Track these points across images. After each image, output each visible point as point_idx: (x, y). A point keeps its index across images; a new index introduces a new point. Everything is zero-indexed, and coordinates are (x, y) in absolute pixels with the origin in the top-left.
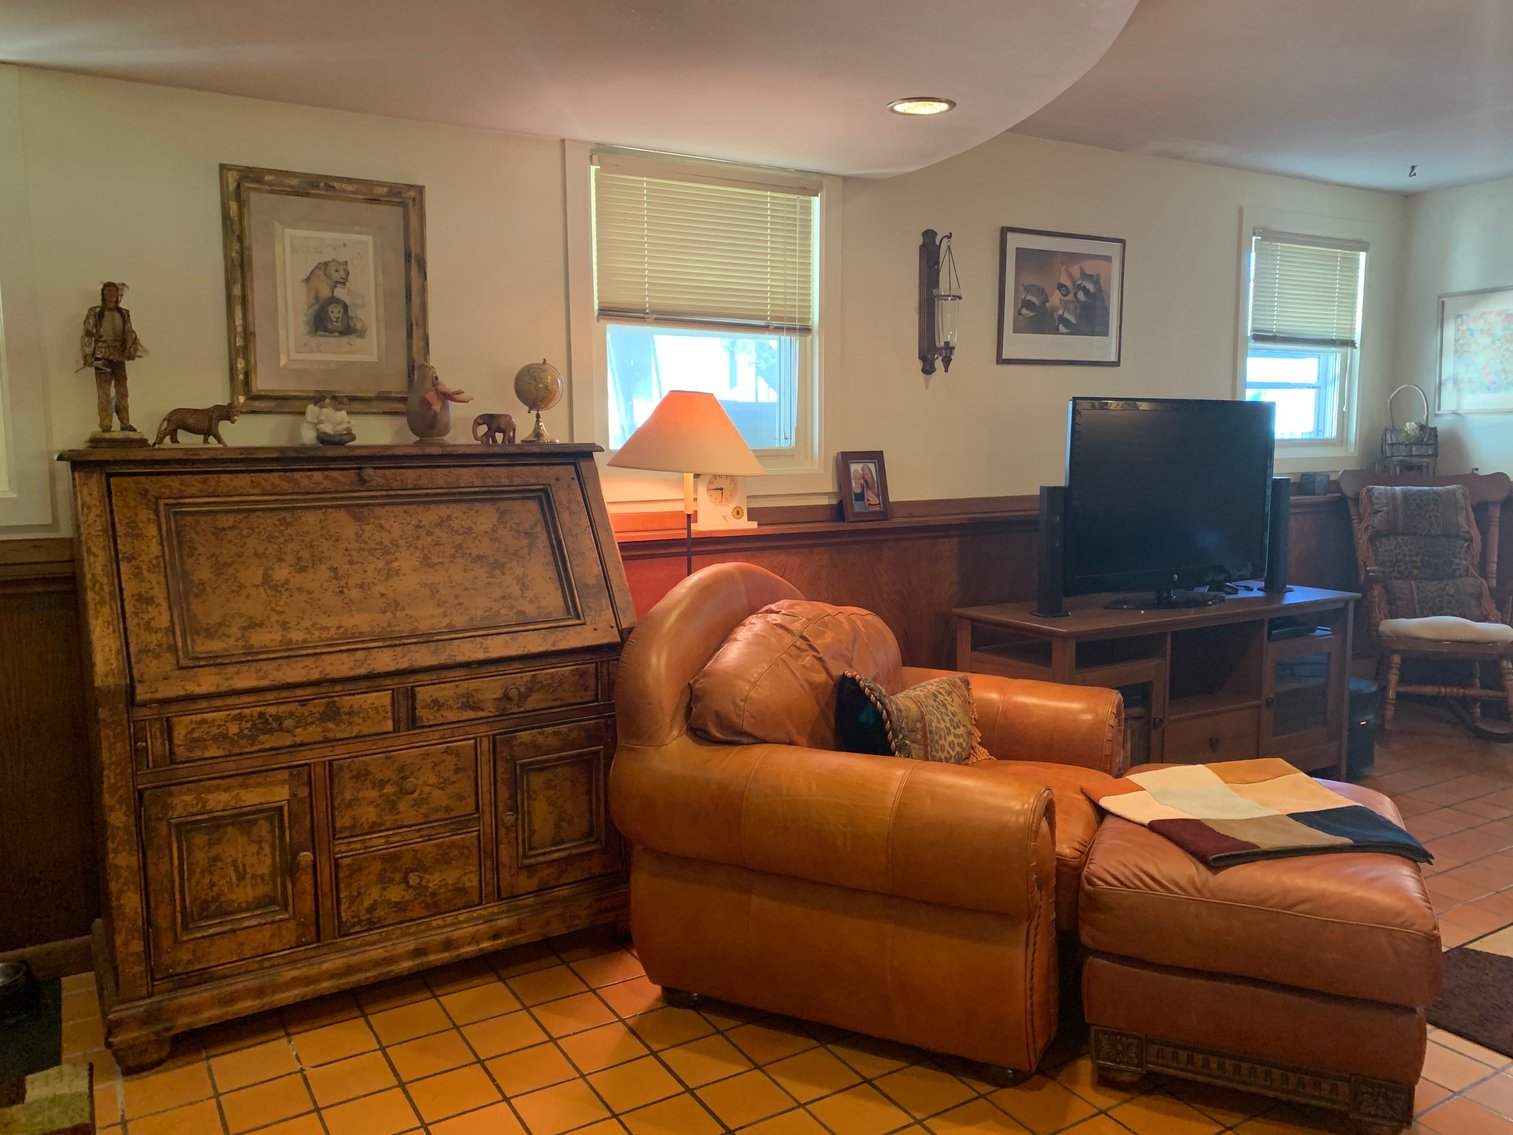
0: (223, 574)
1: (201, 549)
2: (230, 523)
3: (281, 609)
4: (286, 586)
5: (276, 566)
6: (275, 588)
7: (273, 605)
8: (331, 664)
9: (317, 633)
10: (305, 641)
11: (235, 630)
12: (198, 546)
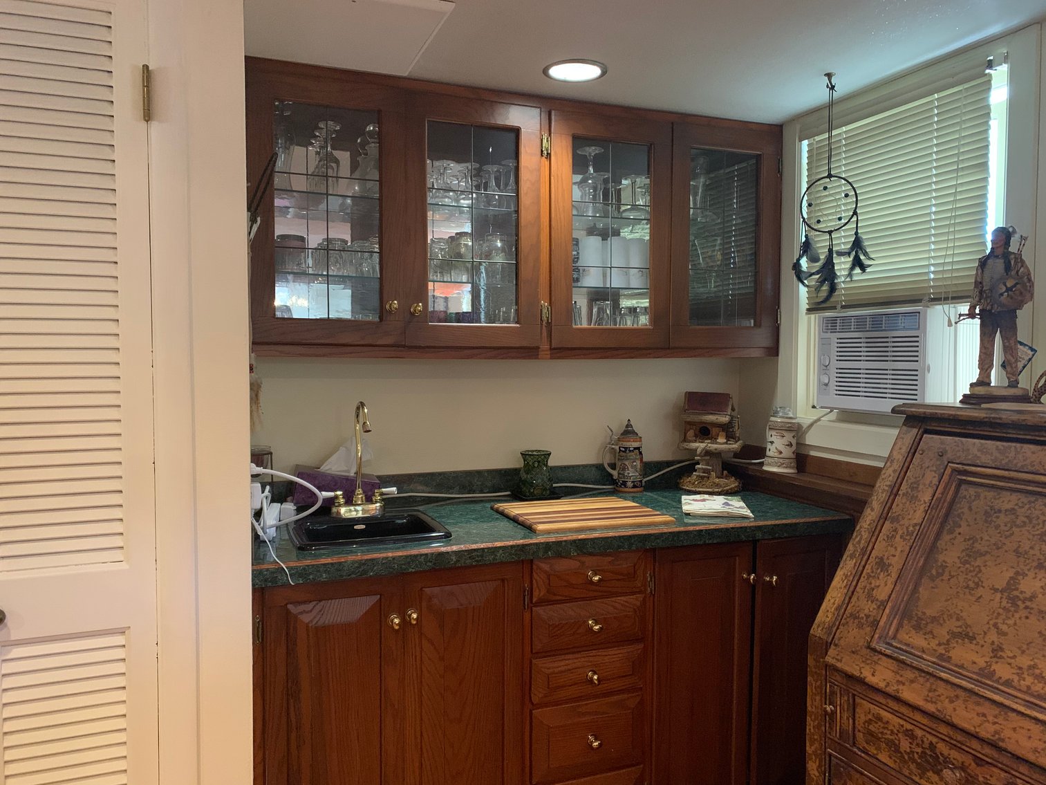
0: (969, 563)
1: (964, 529)
2: (1009, 506)
3: (1004, 628)
4: (1028, 603)
5: (1031, 574)
6: (1013, 601)
7: (1000, 621)
8: (1014, 729)
9: (1029, 680)
10: (1008, 683)
11: (943, 632)
12: (963, 524)
